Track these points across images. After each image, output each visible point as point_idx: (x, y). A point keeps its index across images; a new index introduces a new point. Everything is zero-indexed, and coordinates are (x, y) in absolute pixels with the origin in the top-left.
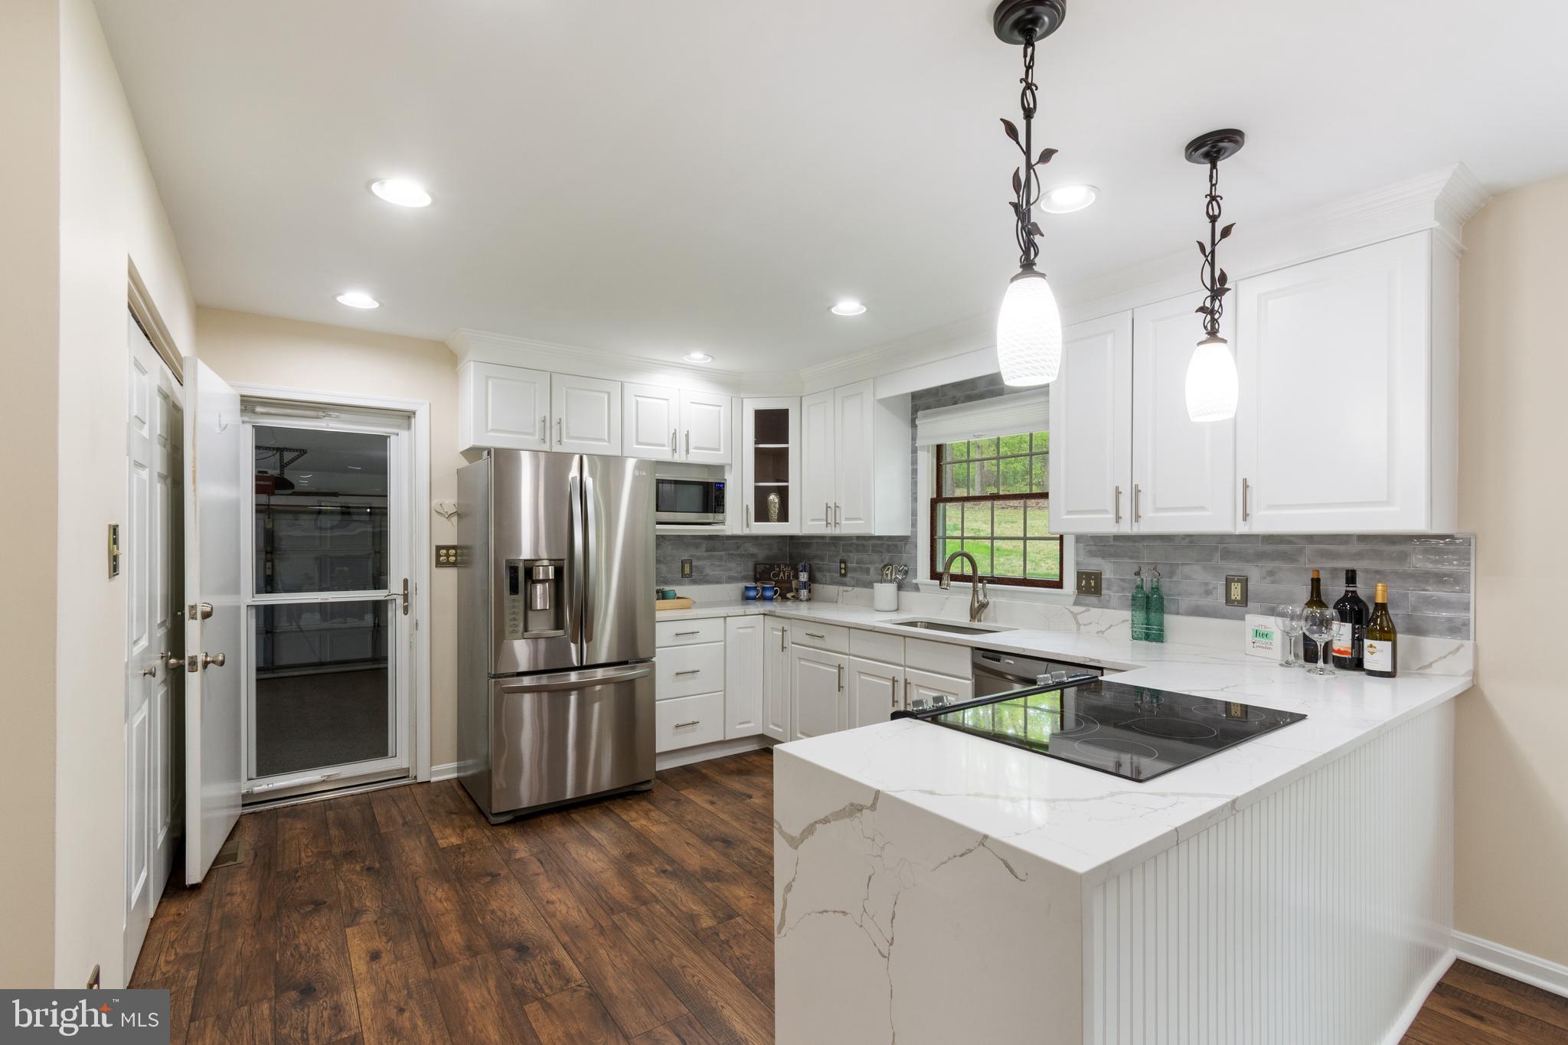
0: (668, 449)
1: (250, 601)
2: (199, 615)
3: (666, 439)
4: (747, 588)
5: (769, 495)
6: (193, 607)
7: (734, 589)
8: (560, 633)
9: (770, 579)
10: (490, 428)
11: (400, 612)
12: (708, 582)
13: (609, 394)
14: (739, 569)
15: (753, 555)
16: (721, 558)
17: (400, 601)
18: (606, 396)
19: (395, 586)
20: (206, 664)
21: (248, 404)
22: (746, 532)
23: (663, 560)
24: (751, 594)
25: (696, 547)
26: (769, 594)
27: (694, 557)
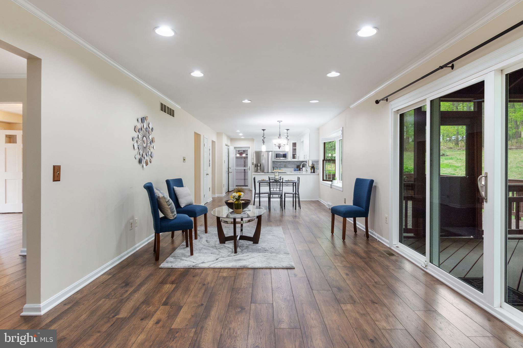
5: (294, 155)
6: (230, 167)
7: (293, 169)
9: (298, 168)
12: (289, 168)
13: (271, 143)
16: (291, 164)
17: (249, 169)
20: (231, 173)
21: (235, 148)
22: (291, 160)
23: (281, 164)
24: (295, 170)
25: (286, 163)
26: (297, 170)
27: (287, 164)
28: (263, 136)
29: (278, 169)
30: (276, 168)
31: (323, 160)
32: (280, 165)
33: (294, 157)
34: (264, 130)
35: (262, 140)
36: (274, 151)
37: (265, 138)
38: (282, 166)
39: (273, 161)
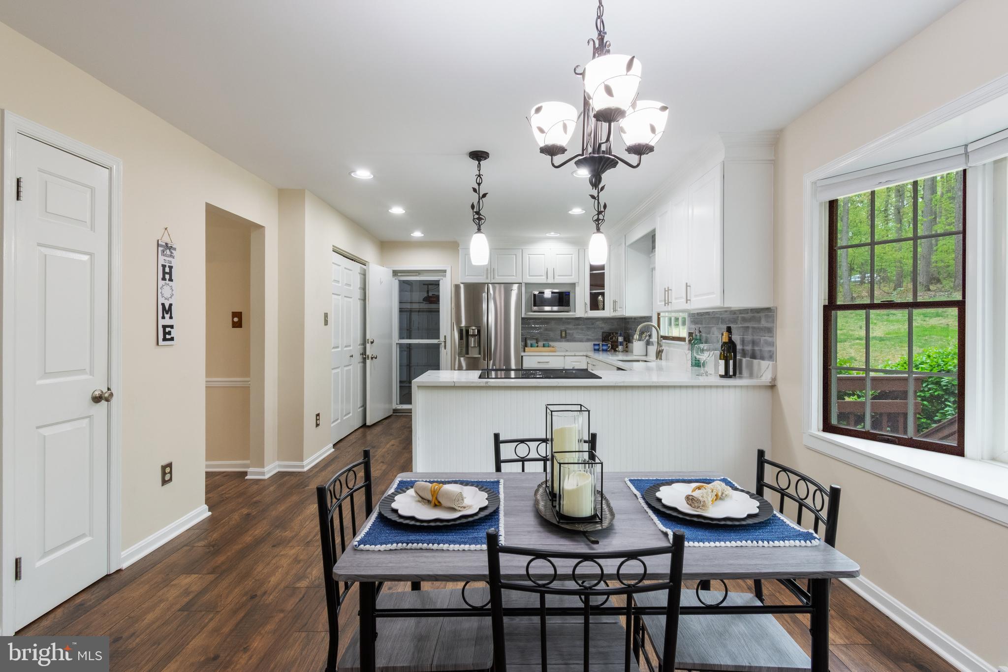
0: (544, 277)
1: (397, 342)
2: (370, 342)
3: (544, 273)
4: (594, 345)
5: (598, 297)
6: (368, 340)
7: (590, 345)
8: (480, 356)
9: (609, 341)
10: (466, 274)
11: (443, 348)
12: (575, 341)
13: (516, 255)
14: (593, 335)
15: (602, 328)
16: (582, 329)
17: (443, 344)
18: (515, 256)
19: (442, 339)
20: (372, 358)
21: (395, 273)
22: (586, 316)
23: (551, 330)
24: (597, 347)
25: (569, 323)
26: (605, 348)
27: (567, 328)
28: (475, 190)
29: (541, 344)
30: (534, 342)
31: (825, 307)
32: (546, 330)
33: (595, 303)
34: (478, 156)
35: (473, 207)
36: (526, 284)
37: (484, 195)
38: (551, 334)
39: (523, 319)
